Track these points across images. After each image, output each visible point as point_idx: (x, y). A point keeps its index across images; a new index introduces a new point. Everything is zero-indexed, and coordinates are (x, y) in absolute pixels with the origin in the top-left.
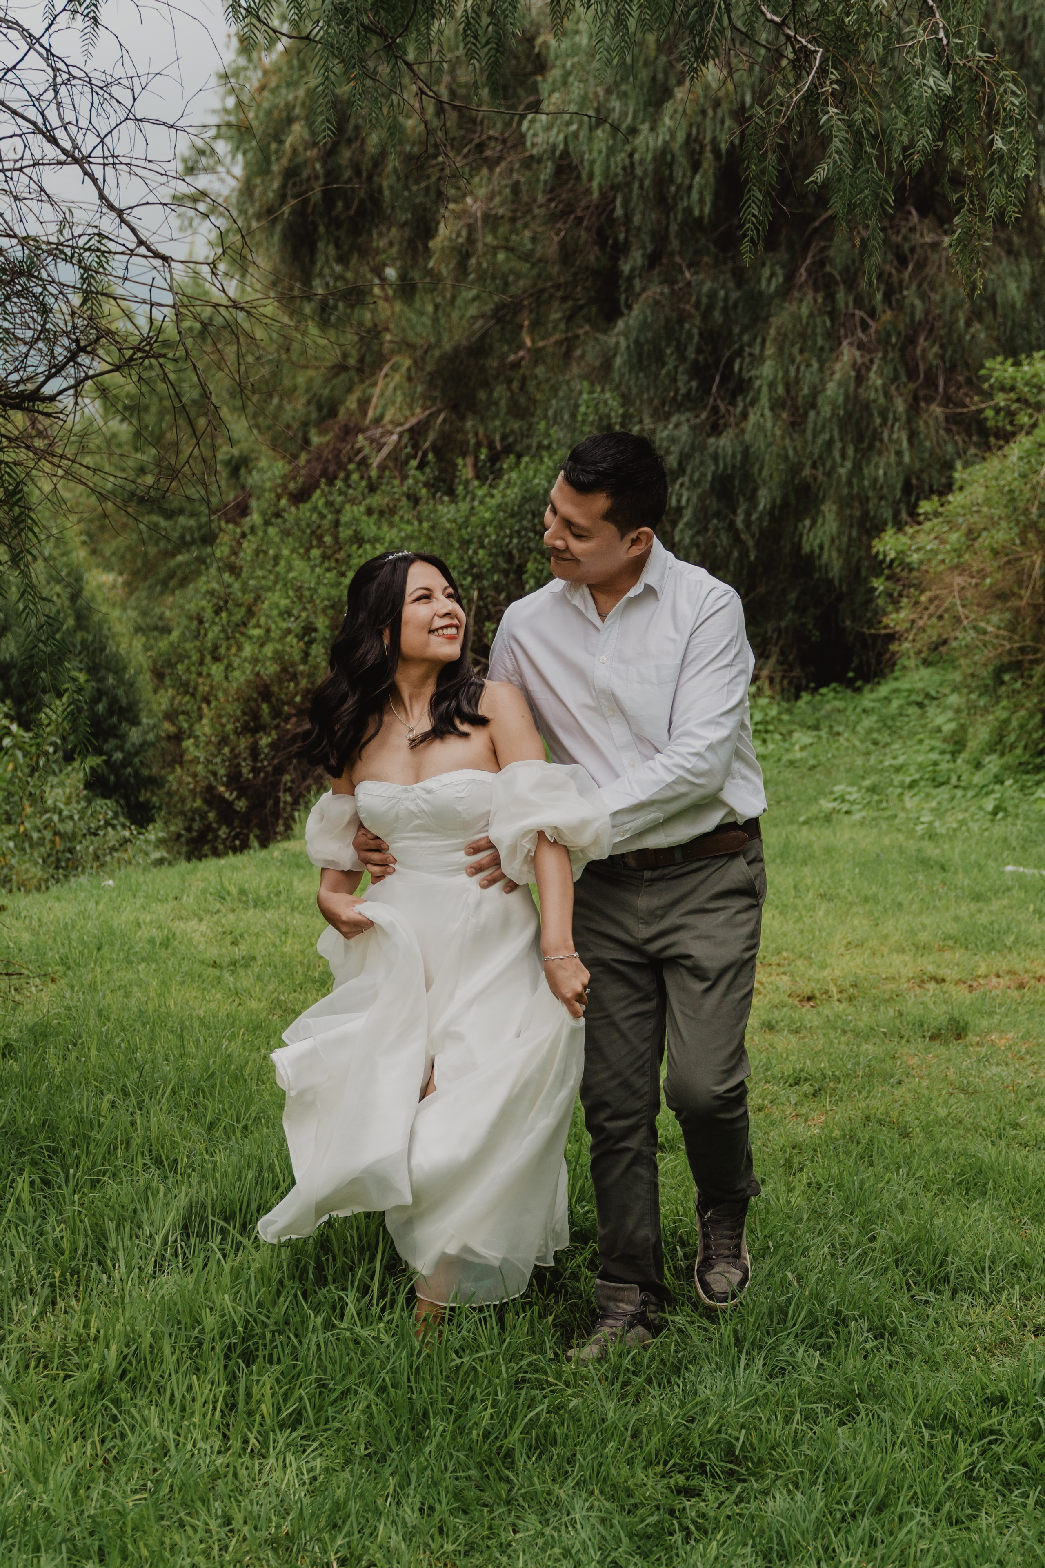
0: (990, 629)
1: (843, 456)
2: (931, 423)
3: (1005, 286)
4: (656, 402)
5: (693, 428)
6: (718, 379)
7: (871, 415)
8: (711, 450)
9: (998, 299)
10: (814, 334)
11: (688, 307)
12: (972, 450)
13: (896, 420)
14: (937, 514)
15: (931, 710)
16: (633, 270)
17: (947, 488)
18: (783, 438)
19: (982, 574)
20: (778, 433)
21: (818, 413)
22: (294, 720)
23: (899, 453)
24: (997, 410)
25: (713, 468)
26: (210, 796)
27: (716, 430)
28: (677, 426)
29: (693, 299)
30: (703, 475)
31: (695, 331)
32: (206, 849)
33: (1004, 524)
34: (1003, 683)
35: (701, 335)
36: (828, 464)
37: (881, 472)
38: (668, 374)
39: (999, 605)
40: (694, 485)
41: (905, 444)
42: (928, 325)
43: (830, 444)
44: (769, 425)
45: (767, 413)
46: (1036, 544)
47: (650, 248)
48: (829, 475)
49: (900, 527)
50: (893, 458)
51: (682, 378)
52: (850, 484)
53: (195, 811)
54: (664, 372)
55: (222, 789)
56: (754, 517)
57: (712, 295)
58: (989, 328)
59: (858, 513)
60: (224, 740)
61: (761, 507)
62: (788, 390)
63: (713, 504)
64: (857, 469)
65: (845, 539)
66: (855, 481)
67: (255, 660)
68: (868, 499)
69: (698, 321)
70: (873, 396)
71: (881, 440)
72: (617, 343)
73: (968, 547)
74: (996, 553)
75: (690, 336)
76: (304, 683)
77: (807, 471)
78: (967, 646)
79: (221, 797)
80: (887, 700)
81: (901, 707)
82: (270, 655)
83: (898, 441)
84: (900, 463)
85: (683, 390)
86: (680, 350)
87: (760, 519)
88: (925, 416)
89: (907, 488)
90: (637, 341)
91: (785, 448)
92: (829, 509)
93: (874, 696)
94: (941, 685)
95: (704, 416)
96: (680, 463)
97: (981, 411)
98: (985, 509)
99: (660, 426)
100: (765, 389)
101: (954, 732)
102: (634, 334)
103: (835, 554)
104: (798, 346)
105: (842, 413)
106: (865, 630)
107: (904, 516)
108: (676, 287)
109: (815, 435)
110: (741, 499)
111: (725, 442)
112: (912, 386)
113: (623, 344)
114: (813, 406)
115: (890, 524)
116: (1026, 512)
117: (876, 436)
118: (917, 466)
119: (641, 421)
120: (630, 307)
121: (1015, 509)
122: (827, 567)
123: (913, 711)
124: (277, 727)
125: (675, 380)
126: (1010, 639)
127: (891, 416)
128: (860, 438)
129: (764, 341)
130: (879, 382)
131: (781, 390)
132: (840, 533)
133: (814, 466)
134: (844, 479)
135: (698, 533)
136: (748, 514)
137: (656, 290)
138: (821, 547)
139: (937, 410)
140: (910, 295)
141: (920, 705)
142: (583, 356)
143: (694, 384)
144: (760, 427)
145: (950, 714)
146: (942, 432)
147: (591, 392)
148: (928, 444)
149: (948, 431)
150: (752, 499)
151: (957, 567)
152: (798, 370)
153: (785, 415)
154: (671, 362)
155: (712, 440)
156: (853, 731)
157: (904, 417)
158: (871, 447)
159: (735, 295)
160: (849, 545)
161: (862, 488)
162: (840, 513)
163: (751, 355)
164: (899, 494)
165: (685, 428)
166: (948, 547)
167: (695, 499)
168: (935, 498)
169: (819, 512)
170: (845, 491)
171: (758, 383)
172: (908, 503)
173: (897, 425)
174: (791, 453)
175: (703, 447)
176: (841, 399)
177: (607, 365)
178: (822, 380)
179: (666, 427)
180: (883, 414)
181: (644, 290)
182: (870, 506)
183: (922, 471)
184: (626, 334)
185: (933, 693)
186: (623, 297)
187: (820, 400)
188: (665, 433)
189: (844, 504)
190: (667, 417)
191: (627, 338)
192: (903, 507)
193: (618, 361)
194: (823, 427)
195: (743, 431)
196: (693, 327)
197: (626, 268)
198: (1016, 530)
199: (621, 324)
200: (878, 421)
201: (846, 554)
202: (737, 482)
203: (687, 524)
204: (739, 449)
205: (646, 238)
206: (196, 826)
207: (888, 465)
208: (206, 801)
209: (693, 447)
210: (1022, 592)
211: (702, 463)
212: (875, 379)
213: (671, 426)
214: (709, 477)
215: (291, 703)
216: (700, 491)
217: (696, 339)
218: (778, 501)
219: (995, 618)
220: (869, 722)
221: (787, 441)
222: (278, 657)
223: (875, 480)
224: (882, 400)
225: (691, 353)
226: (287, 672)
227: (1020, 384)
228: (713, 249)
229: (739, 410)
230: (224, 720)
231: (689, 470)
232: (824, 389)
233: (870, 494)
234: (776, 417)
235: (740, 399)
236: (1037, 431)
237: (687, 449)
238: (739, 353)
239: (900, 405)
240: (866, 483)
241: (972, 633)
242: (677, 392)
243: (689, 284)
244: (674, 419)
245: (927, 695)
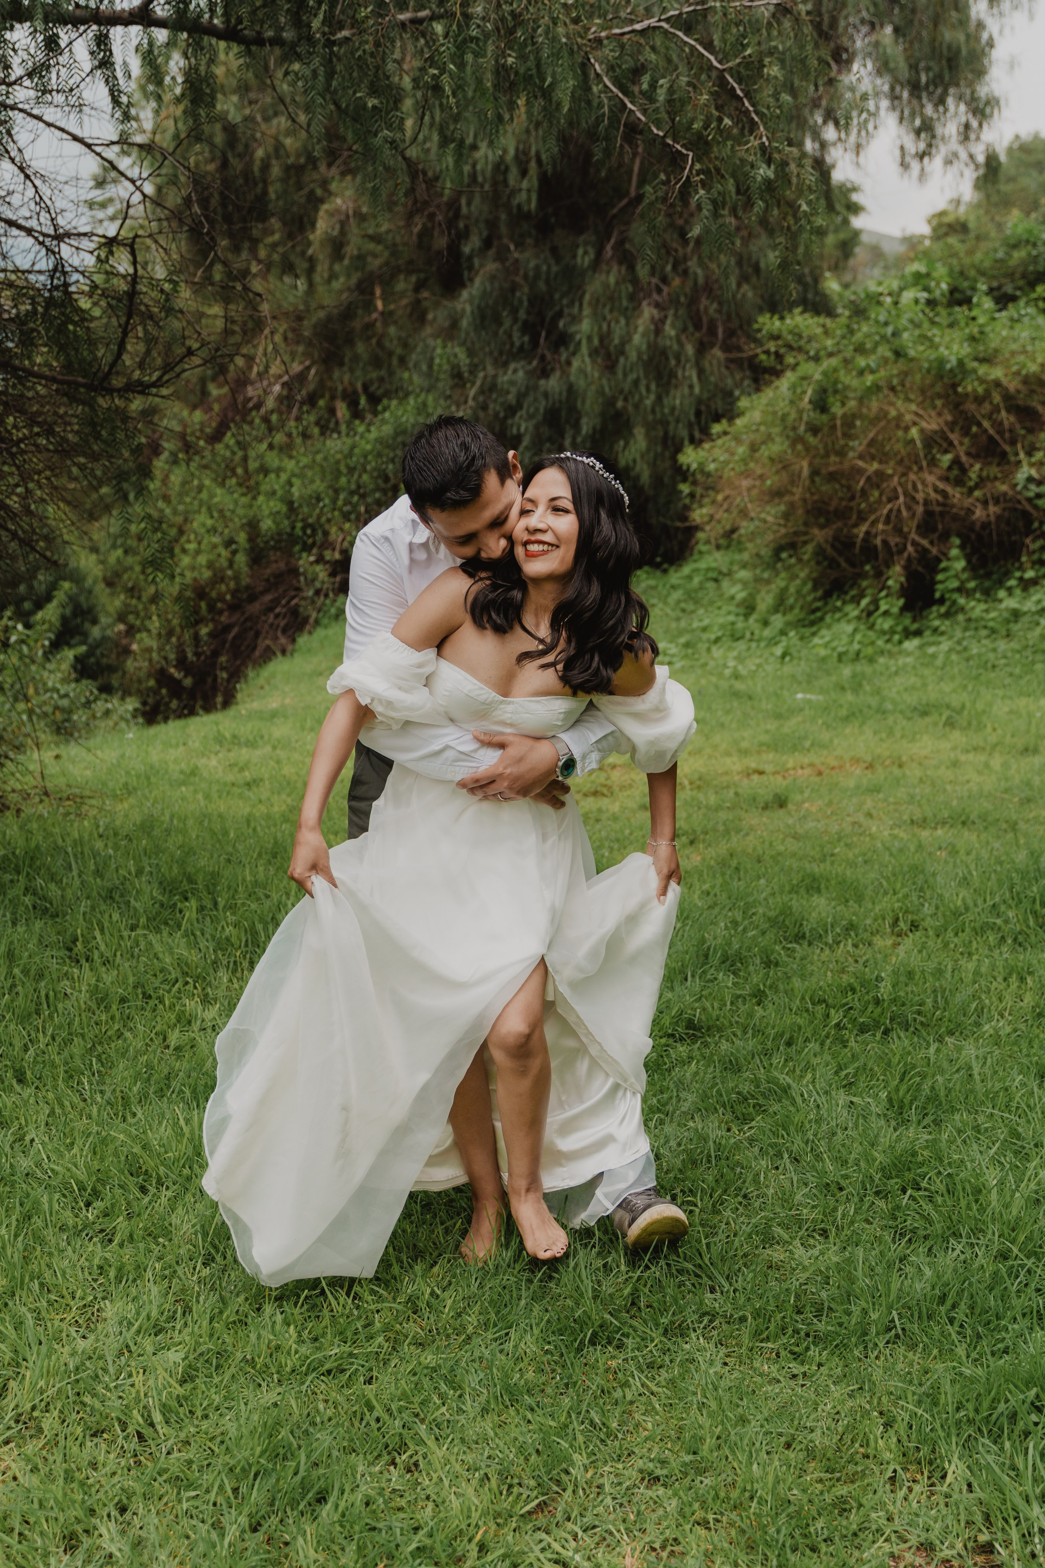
0: (770, 519)
1: (648, 389)
2: (715, 362)
3: (765, 256)
4: (496, 354)
5: (527, 373)
6: (543, 334)
7: (667, 359)
8: (542, 389)
9: (762, 265)
10: (620, 298)
11: (519, 279)
12: (746, 382)
13: (687, 361)
14: (725, 433)
15: (725, 583)
16: (472, 250)
17: (730, 414)
18: (600, 378)
19: (762, 477)
20: (596, 375)
21: (627, 358)
22: (226, 614)
23: (691, 387)
24: (767, 352)
25: (543, 403)
26: (162, 676)
27: (545, 373)
28: (515, 371)
29: (522, 272)
30: (537, 409)
31: (525, 298)
32: (160, 717)
33: (778, 439)
34: (780, 559)
35: (529, 300)
36: (637, 397)
37: (678, 402)
38: (505, 332)
39: (777, 500)
40: (530, 417)
41: (695, 379)
42: (709, 288)
43: (636, 383)
44: (589, 369)
45: (587, 360)
46: (804, 453)
47: (485, 233)
48: (636, 406)
49: (696, 443)
50: (686, 391)
51: (516, 335)
52: (653, 411)
53: (150, 689)
54: (501, 331)
55: (172, 670)
56: (579, 440)
57: (537, 268)
58: (754, 288)
59: (661, 434)
60: (170, 633)
61: (584, 432)
62: (601, 340)
63: (546, 431)
64: (659, 398)
65: (652, 454)
66: (658, 409)
67: (193, 568)
68: (668, 423)
69: (526, 290)
70: (668, 343)
71: (676, 377)
72: (463, 310)
73: (752, 457)
74: (771, 459)
75: (521, 301)
76: (232, 584)
77: (620, 404)
78: (752, 533)
79: (171, 677)
80: (690, 578)
81: (701, 583)
82: (204, 563)
83: (690, 377)
84: (691, 394)
85: (517, 343)
86: (514, 311)
87: (583, 442)
88: (708, 357)
89: (698, 414)
90: (479, 307)
91: (602, 387)
92: (639, 432)
93: (679, 575)
94: (731, 563)
95: (535, 363)
96: (518, 401)
97: (757, 355)
98: (763, 428)
99: (501, 372)
100: (584, 342)
101: (744, 600)
102: (477, 301)
103: (645, 467)
104: (608, 308)
105: (645, 357)
106: (669, 523)
107: (697, 435)
108: (508, 264)
109: (625, 375)
110: (568, 427)
111: (553, 384)
112: (698, 335)
113: (468, 309)
114: (622, 352)
115: (686, 442)
116: (794, 429)
117: (672, 375)
118: (706, 395)
119: (484, 369)
120: (471, 280)
121: (785, 428)
122: (638, 478)
123: (711, 585)
124: (213, 620)
125: (510, 336)
126: (785, 526)
127: (683, 359)
128: (659, 377)
129: (581, 305)
130: (673, 333)
131: (596, 342)
132: (648, 450)
133: (626, 399)
134: (649, 409)
135: (535, 454)
136: (574, 438)
137: (491, 267)
138: (634, 461)
139: (717, 353)
140: (692, 264)
141: (716, 580)
142: (435, 319)
143: (526, 339)
144: (582, 371)
145: (739, 587)
146: (723, 370)
147: (444, 347)
148: (712, 379)
149: (727, 368)
150: (577, 426)
151: (742, 473)
152: (609, 325)
153: (599, 360)
154: (507, 323)
155: (542, 382)
156: (665, 603)
157: (693, 359)
158: (668, 383)
159: (555, 269)
160: (655, 459)
161: (663, 414)
162: (647, 434)
163: (570, 315)
164: (692, 418)
165: (521, 374)
166: (736, 458)
167: (531, 428)
168: (724, 421)
169: (631, 434)
170: (650, 418)
171: (578, 337)
172: (699, 423)
173: (688, 366)
174: (607, 389)
175: (536, 388)
176: (644, 347)
177: (454, 324)
178: (628, 333)
179: (505, 373)
180: (678, 358)
181: (482, 266)
182: (671, 428)
183: (709, 399)
184: (471, 300)
185: (725, 570)
186: (466, 273)
187: (627, 347)
188: (506, 378)
189: (650, 428)
190: (505, 365)
191: (471, 304)
192: (696, 428)
193: (464, 323)
194: (631, 370)
195: (568, 376)
196: (523, 294)
197: (467, 250)
198: (787, 443)
199: (465, 294)
200: (673, 362)
201: (653, 465)
202: (564, 414)
203: (527, 448)
204: (565, 388)
205: (482, 225)
206: (150, 701)
207: (683, 396)
208: (158, 681)
209: (527, 388)
210: (795, 490)
211: (536, 400)
212: (669, 330)
213: (510, 372)
214: (542, 410)
215: (223, 601)
216: (534, 422)
217: (526, 303)
218: (598, 427)
219: (773, 512)
220: (677, 595)
221: (604, 382)
222: (210, 565)
223: (673, 409)
224: (675, 347)
225: (522, 315)
226: (218, 578)
227: (785, 333)
228: (534, 232)
229: (564, 357)
230: (170, 616)
231: (525, 406)
232: (630, 340)
233: (670, 419)
234: (594, 362)
235: (562, 349)
236: (799, 368)
237: (523, 389)
238: (560, 315)
239: (690, 350)
240: (666, 411)
241: (757, 523)
242: (512, 344)
243: (517, 261)
244: (512, 366)
245: (720, 573)
